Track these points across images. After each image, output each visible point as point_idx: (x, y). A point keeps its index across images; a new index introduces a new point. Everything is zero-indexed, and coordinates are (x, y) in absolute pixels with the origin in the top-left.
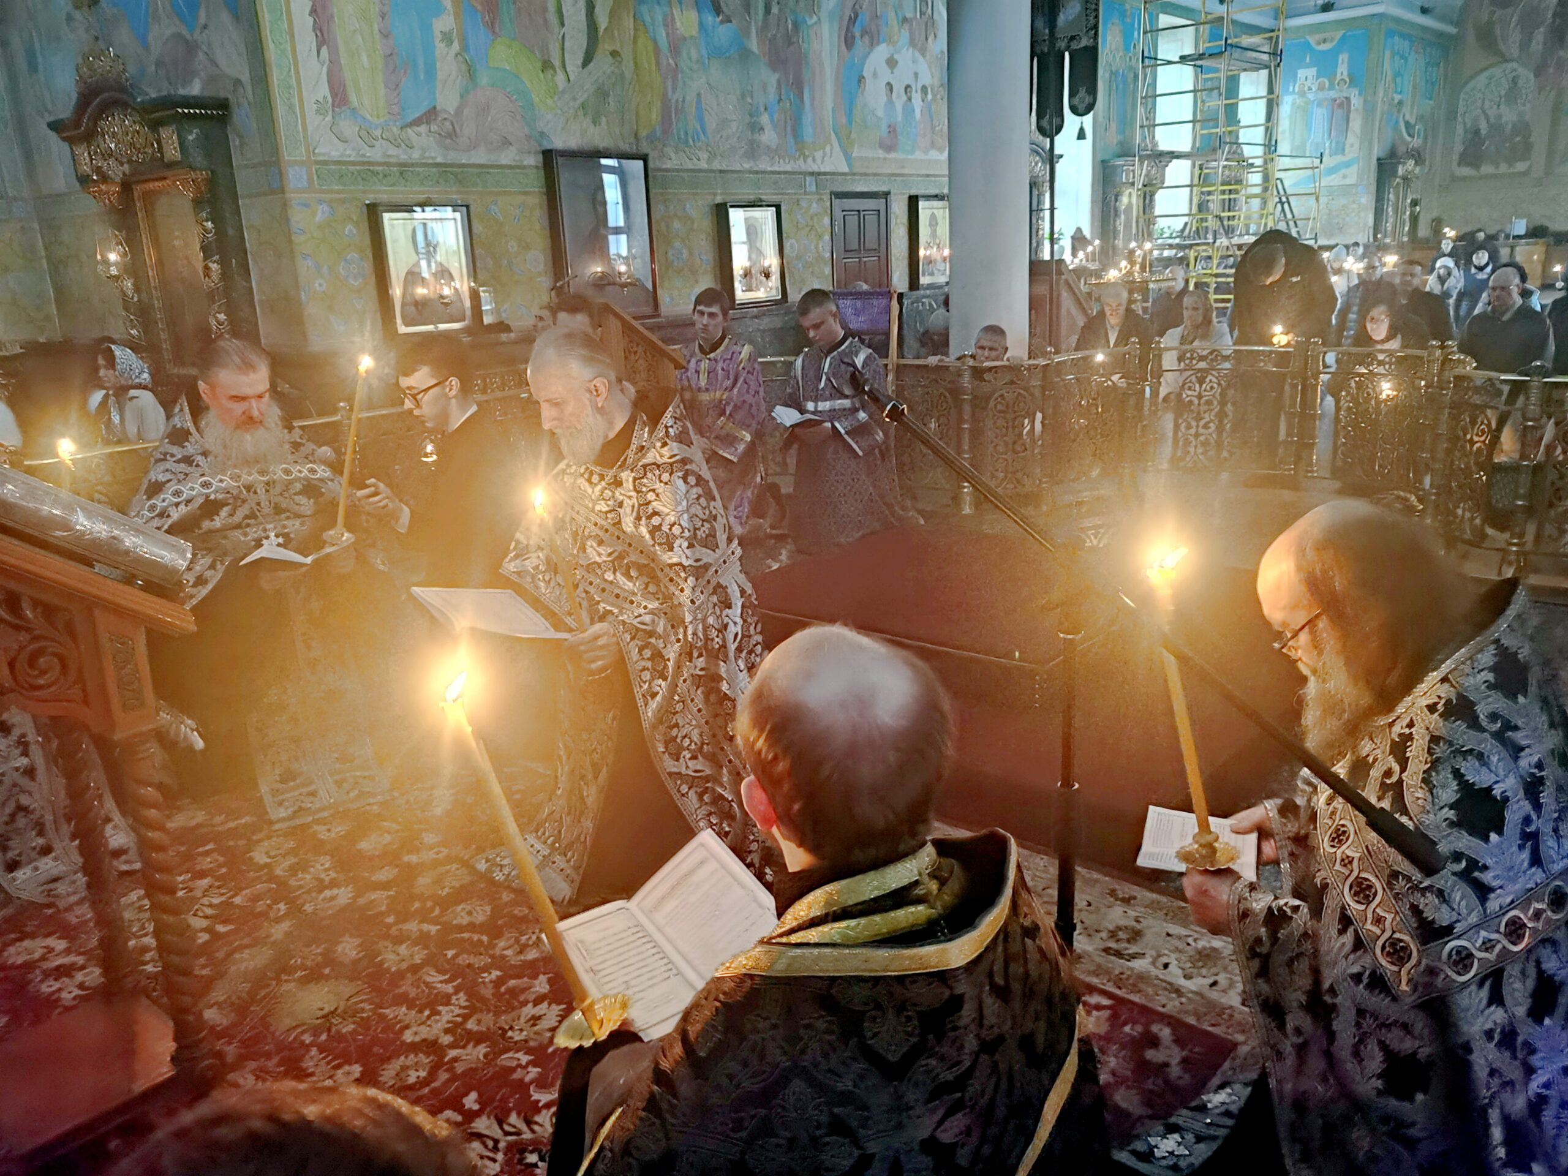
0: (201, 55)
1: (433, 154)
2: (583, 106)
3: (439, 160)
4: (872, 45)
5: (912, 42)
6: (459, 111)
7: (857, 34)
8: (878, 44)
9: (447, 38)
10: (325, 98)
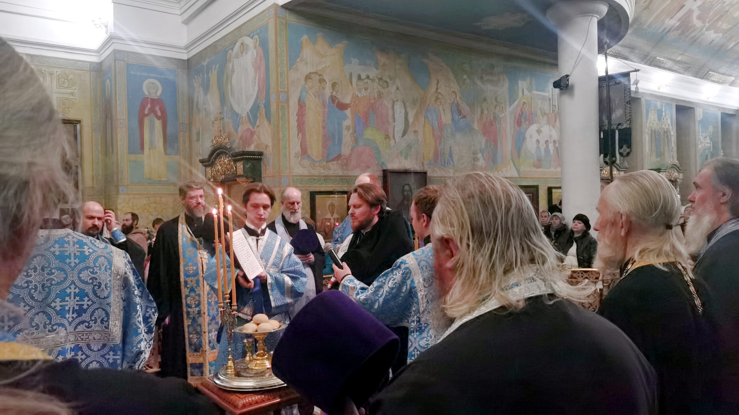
0: (255, 136)
1: (338, 172)
2: (401, 152)
3: (340, 174)
5: (548, 123)
6: (350, 155)
7: (523, 120)
9: (348, 128)
10: (299, 152)
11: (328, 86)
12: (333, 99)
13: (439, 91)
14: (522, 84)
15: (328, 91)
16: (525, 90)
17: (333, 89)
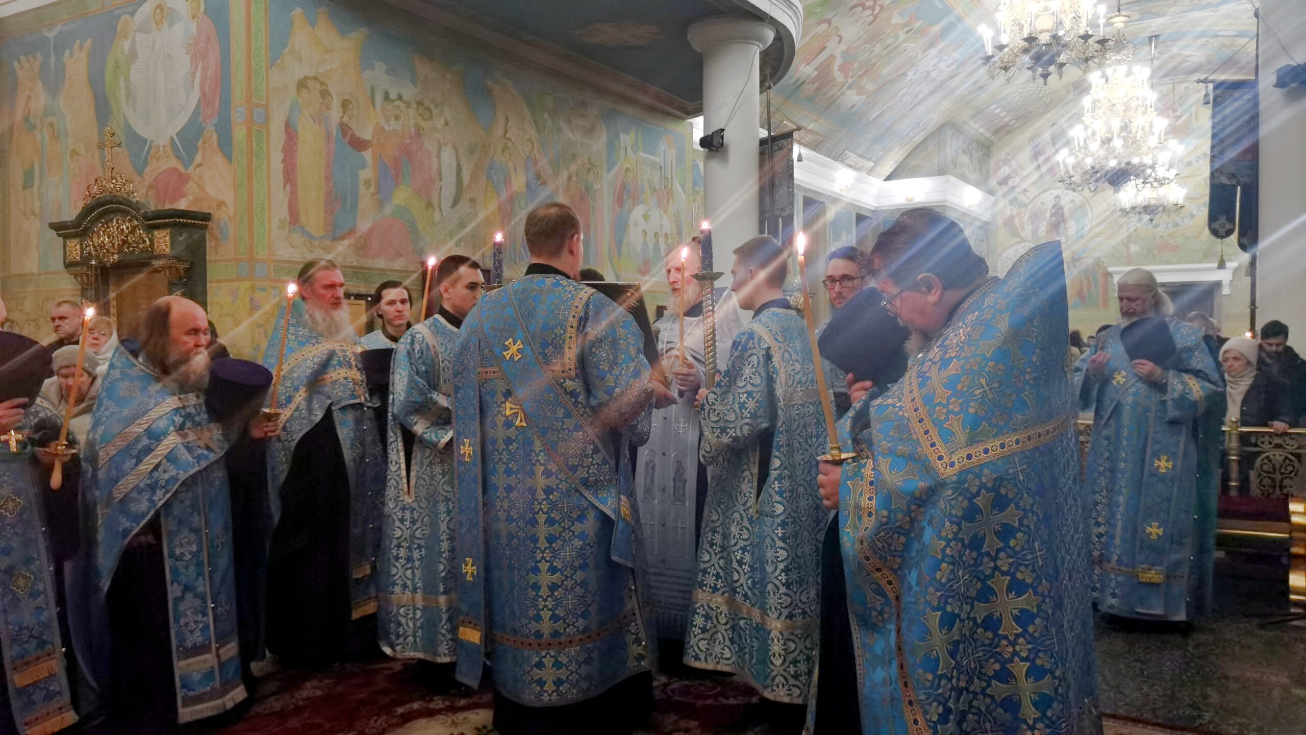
1: (350, 260)
2: (450, 233)
3: (355, 264)
4: (634, 205)
5: (659, 204)
6: (371, 233)
7: (625, 197)
8: (638, 204)
11: (336, 104)
12: (344, 128)
13: (508, 135)
14: (626, 139)
15: (335, 115)
16: (629, 149)
17: (344, 112)
